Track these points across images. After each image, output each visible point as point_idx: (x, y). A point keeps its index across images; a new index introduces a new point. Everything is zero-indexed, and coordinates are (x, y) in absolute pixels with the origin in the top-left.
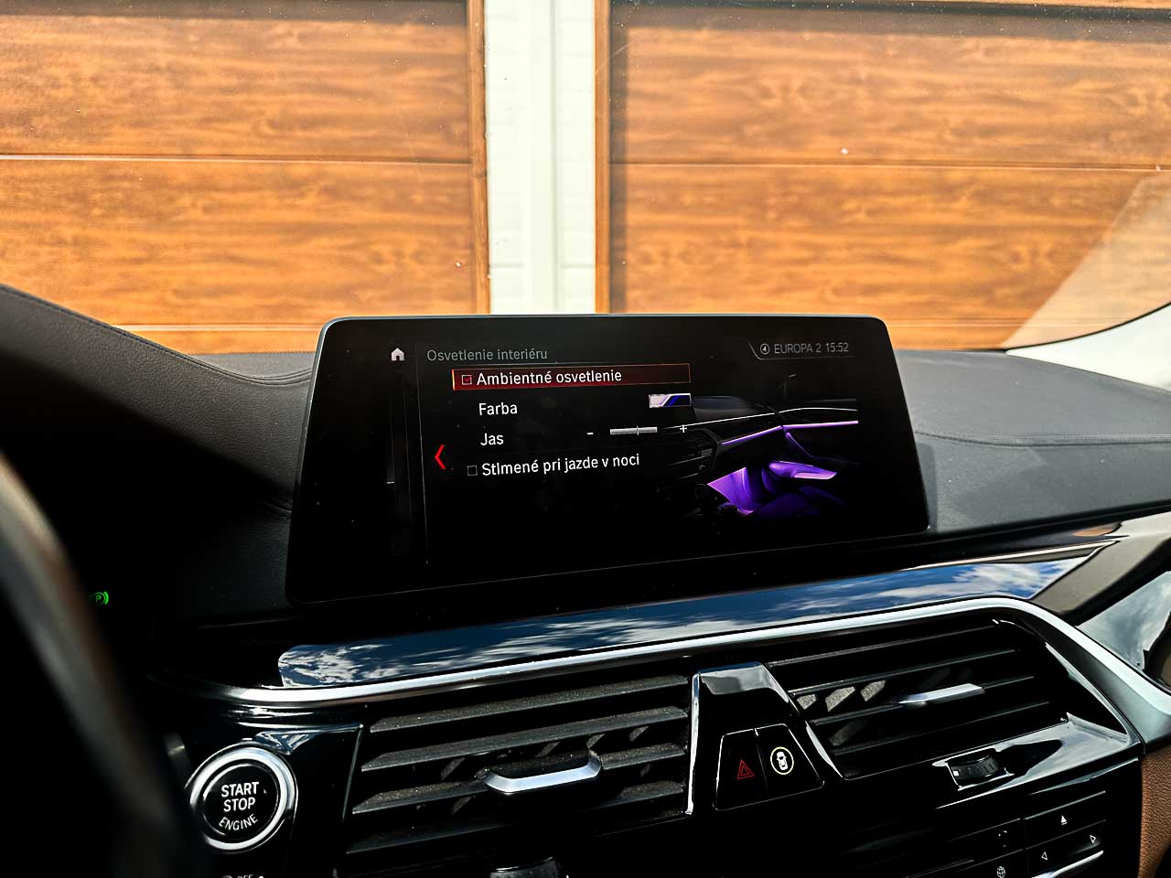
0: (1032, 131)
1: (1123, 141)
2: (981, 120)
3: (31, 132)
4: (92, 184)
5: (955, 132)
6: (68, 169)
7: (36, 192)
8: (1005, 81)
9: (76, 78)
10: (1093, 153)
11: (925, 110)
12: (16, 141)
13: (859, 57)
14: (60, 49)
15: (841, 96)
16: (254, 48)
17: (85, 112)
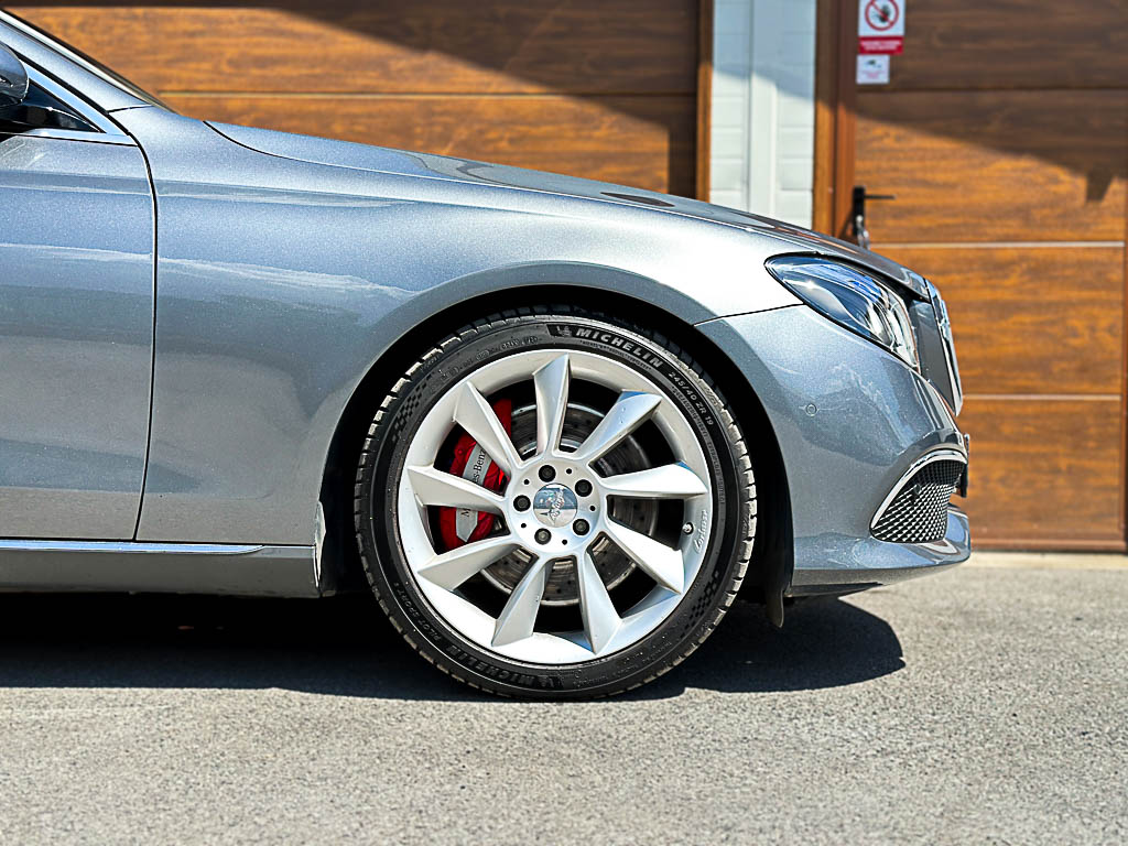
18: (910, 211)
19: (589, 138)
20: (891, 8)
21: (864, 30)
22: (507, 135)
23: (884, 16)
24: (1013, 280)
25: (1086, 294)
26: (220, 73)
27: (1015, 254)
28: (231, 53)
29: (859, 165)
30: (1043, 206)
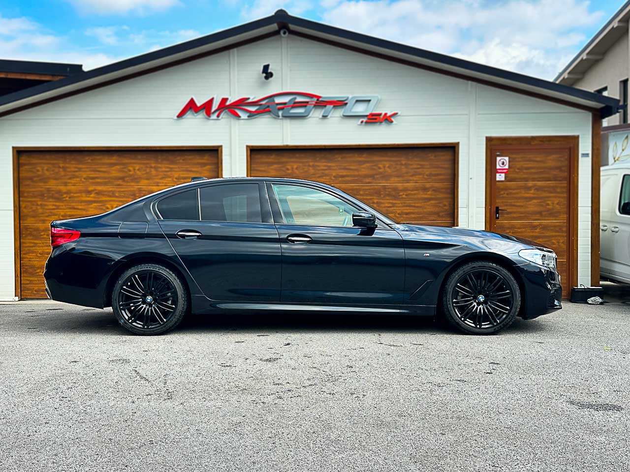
0: (355, 176)
1: (377, 178)
2: (341, 174)
3: (124, 181)
4: (137, 192)
5: (334, 177)
6: (132, 189)
7: (125, 194)
8: (346, 165)
9: (134, 169)
10: (370, 181)
11: (326, 172)
12: (121, 183)
13: (310, 160)
14: (131, 163)
15: (306, 169)
16: (173, 162)
17: (136, 177)
18: (510, 213)
19: (426, 194)
20: (505, 161)
21: (498, 167)
22: (405, 194)
23: (503, 163)
24: (538, 230)
25: (557, 234)
26: (331, 179)
27: (538, 223)
28: (334, 174)
29: (497, 201)
30: (544, 211)
